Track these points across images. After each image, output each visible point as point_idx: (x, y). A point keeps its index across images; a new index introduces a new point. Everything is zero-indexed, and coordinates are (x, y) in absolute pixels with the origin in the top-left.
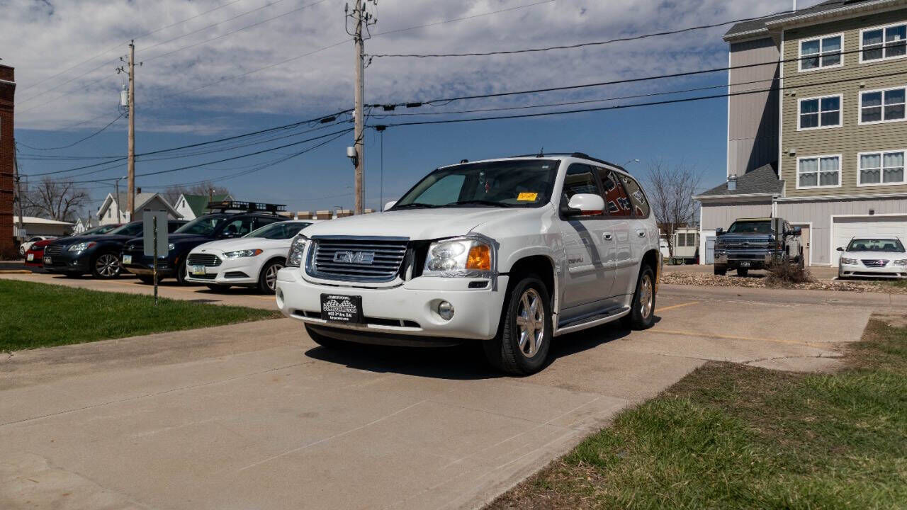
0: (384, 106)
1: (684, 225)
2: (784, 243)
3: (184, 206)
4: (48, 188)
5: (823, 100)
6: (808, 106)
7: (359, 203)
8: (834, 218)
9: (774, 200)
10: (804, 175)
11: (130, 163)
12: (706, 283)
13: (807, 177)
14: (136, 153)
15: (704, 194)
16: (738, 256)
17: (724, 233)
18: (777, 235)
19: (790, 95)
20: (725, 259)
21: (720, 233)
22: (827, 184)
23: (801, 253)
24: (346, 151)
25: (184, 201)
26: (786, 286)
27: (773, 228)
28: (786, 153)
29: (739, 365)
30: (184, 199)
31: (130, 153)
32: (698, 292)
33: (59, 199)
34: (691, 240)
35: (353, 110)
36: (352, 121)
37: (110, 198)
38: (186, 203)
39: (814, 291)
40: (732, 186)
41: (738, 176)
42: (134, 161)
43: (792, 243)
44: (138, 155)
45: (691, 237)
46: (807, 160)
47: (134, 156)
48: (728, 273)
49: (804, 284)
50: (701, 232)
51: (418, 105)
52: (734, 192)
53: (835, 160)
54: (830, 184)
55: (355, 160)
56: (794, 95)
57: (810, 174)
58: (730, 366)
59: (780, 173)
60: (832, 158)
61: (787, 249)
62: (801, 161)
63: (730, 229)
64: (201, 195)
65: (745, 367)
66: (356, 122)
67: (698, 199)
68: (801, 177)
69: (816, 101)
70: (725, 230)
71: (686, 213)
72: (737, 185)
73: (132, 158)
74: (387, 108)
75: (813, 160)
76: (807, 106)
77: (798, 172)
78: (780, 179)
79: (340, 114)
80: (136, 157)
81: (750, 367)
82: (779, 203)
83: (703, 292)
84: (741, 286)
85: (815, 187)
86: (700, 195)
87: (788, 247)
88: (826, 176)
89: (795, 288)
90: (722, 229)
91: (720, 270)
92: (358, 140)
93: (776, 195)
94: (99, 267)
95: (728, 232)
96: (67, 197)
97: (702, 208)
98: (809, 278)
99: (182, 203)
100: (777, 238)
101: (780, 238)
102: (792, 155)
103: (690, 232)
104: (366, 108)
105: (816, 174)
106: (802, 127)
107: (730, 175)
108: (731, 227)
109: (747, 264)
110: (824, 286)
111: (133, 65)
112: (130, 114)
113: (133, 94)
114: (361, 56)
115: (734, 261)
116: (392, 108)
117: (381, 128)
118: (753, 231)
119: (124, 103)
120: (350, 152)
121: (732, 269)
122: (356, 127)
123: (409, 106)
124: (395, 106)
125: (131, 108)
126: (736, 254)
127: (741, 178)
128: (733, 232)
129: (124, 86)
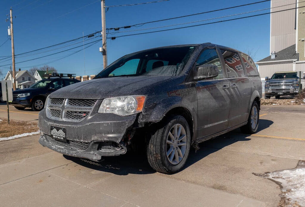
0: (115, 29)
3: (37, 75)
9: (294, 62)
11: (13, 59)
14: (15, 55)
15: (260, 61)
16: (277, 90)
17: (269, 79)
18: (300, 79)
20: (270, 91)
21: (267, 79)
24: (99, 49)
25: (37, 73)
28: (300, 40)
30: (37, 72)
31: (13, 55)
35: (101, 31)
36: (101, 36)
37: (9, 73)
38: (38, 74)
40: (273, 57)
41: (276, 52)
42: (14, 58)
44: (16, 55)
47: (14, 55)
51: (129, 27)
52: (274, 60)
55: (103, 53)
59: (297, 50)
63: (272, 77)
64: (44, 70)
66: (103, 36)
67: (257, 64)
72: (276, 56)
73: (13, 57)
74: (116, 29)
78: (297, 53)
79: (96, 33)
80: (15, 56)
82: (296, 63)
86: (258, 62)
87: (301, 84)
90: (268, 77)
91: (267, 96)
92: (104, 44)
93: (295, 60)
95: (271, 78)
97: (259, 66)
99: (37, 74)
102: (303, 41)
104: (107, 30)
107: (272, 52)
108: (273, 76)
109: (281, 93)
111: (12, 18)
112: (12, 38)
113: (13, 30)
114: (104, 7)
115: (274, 92)
116: (118, 29)
117: (113, 38)
118: (283, 78)
119: (9, 34)
120: (101, 49)
121: (273, 96)
122: (103, 39)
123: (125, 27)
124: (119, 28)
125: (12, 36)
126: (276, 88)
127: (277, 53)
128: (274, 78)
129: (9, 27)
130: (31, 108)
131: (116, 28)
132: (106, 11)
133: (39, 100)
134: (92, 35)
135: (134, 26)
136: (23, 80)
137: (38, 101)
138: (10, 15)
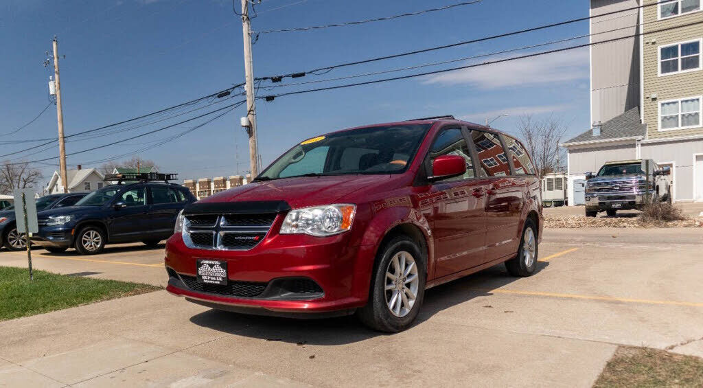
0: (272, 78)
1: (552, 171)
2: (654, 184)
4: (8, 170)
5: (682, 46)
6: (669, 52)
7: (254, 167)
8: (697, 156)
9: (637, 143)
10: (665, 117)
11: (61, 144)
12: (580, 226)
13: (668, 119)
15: (571, 141)
16: (609, 198)
17: (594, 177)
18: (647, 175)
19: (650, 44)
20: (596, 201)
21: (589, 177)
22: (688, 125)
23: (669, 191)
24: (240, 121)
26: (658, 225)
27: (643, 169)
28: (648, 98)
29: (660, 352)
31: (60, 135)
32: (573, 235)
33: (18, 178)
34: (559, 184)
35: (245, 84)
36: (244, 94)
37: (56, 175)
39: (688, 229)
40: (597, 132)
41: (602, 122)
42: (64, 142)
43: (661, 182)
44: (67, 137)
45: (559, 181)
46: (668, 104)
47: (64, 138)
48: (599, 215)
49: (675, 222)
50: (568, 177)
51: (303, 75)
52: (599, 138)
53: (696, 101)
54: (691, 125)
55: (249, 129)
56: (654, 43)
57: (671, 117)
58: (650, 354)
59: (642, 118)
60: (693, 100)
61: (657, 189)
62: (663, 105)
63: (599, 172)
64: (131, 168)
65: (671, 356)
66: (247, 94)
67: (564, 146)
68: (662, 121)
69: (676, 47)
70: (595, 173)
71: (553, 159)
72: (601, 131)
73: (62, 139)
74: (275, 80)
75: (674, 103)
76: (667, 52)
77: (660, 116)
78: (643, 122)
79: (234, 88)
81: (676, 355)
82: (642, 145)
83: (578, 235)
84: (614, 226)
85: (675, 128)
86: (567, 142)
87: (658, 186)
88: (687, 117)
89: (668, 227)
90: (591, 173)
91: (591, 212)
92: (250, 111)
93: (640, 138)
94: (11, 240)
95: (598, 175)
96: (25, 176)
97: (568, 154)
98: (681, 215)
100: (647, 178)
101: (651, 178)
102: (654, 99)
103: (558, 176)
104: (256, 81)
105: (677, 116)
106: (663, 72)
107: (594, 122)
108: (601, 170)
109: (617, 206)
110: (698, 223)
111: (58, 58)
112: (58, 101)
113: (59, 83)
114: (249, 34)
115: (604, 203)
116: (279, 79)
117: (270, 98)
118: (622, 173)
119: (52, 92)
120: (244, 121)
121: (603, 211)
122: (248, 99)
123: (294, 76)
124: (281, 77)
125: (58, 96)
126: (607, 195)
127: (605, 124)
128: (603, 175)
129: (51, 77)
130: (74, 249)
131: (275, 76)
132: (254, 41)
133: (95, 232)
134: (227, 93)
135: (311, 72)
136: (86, 189)
137: (93, 233)
138: (52, 51)
